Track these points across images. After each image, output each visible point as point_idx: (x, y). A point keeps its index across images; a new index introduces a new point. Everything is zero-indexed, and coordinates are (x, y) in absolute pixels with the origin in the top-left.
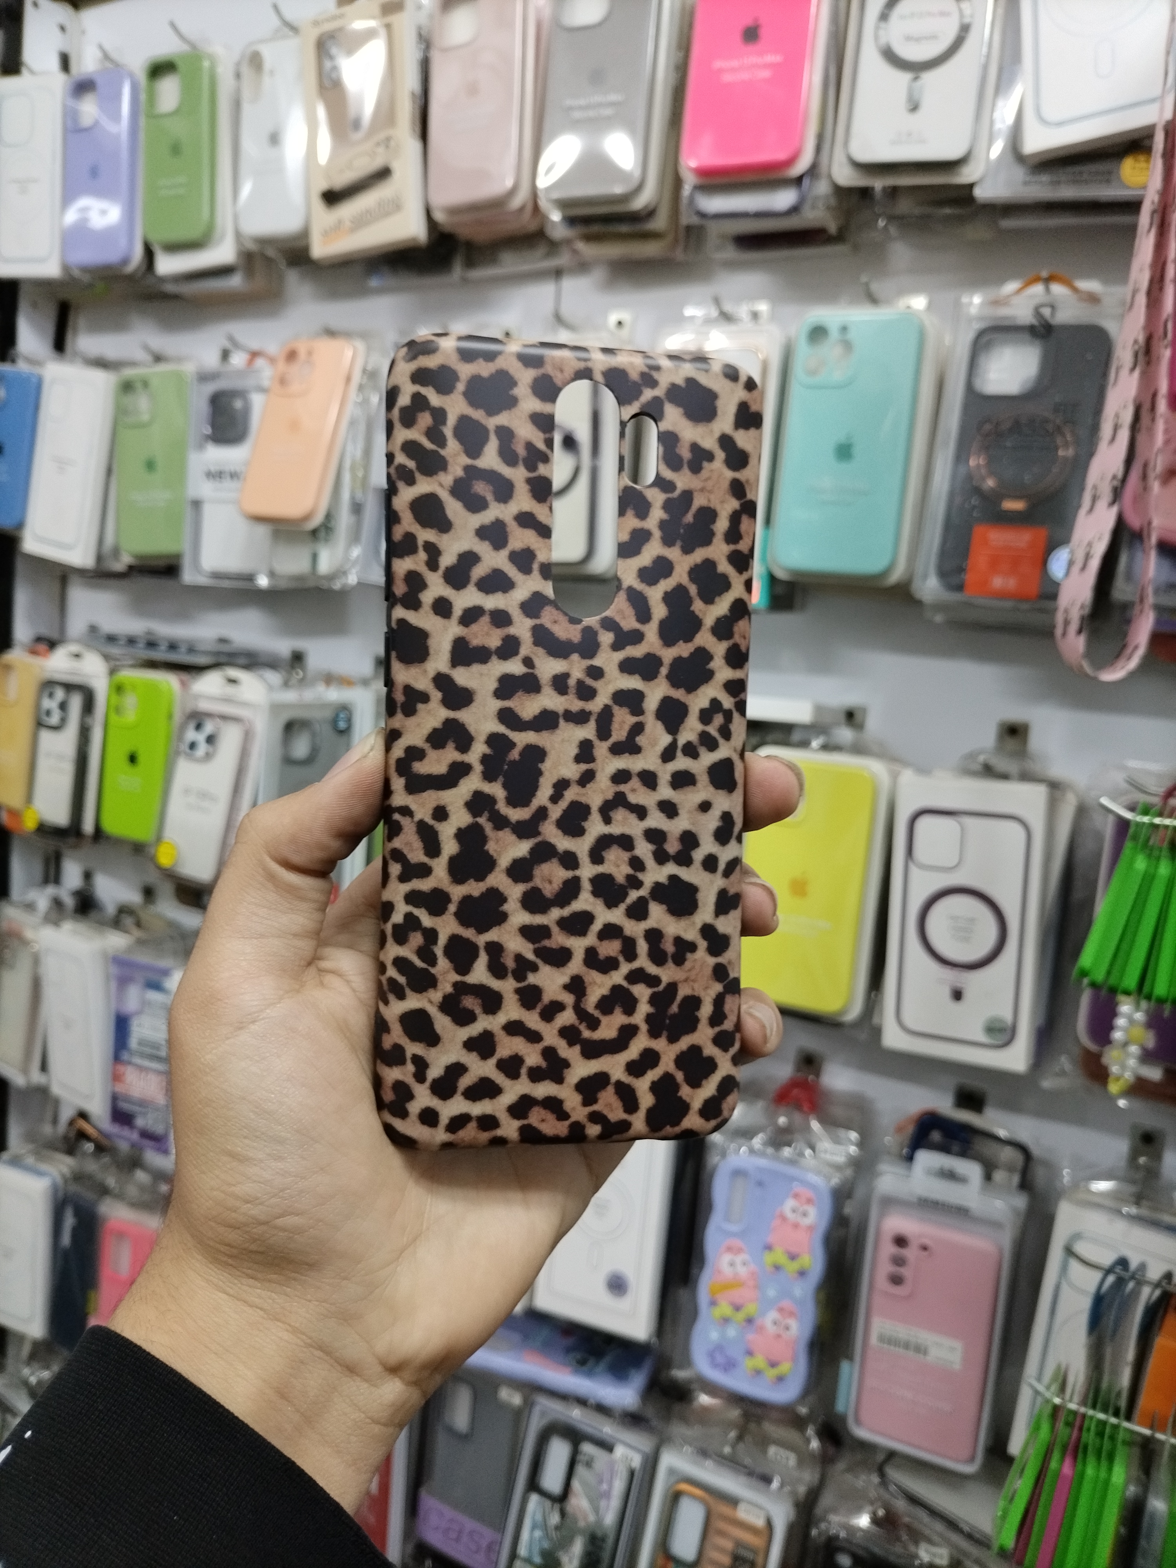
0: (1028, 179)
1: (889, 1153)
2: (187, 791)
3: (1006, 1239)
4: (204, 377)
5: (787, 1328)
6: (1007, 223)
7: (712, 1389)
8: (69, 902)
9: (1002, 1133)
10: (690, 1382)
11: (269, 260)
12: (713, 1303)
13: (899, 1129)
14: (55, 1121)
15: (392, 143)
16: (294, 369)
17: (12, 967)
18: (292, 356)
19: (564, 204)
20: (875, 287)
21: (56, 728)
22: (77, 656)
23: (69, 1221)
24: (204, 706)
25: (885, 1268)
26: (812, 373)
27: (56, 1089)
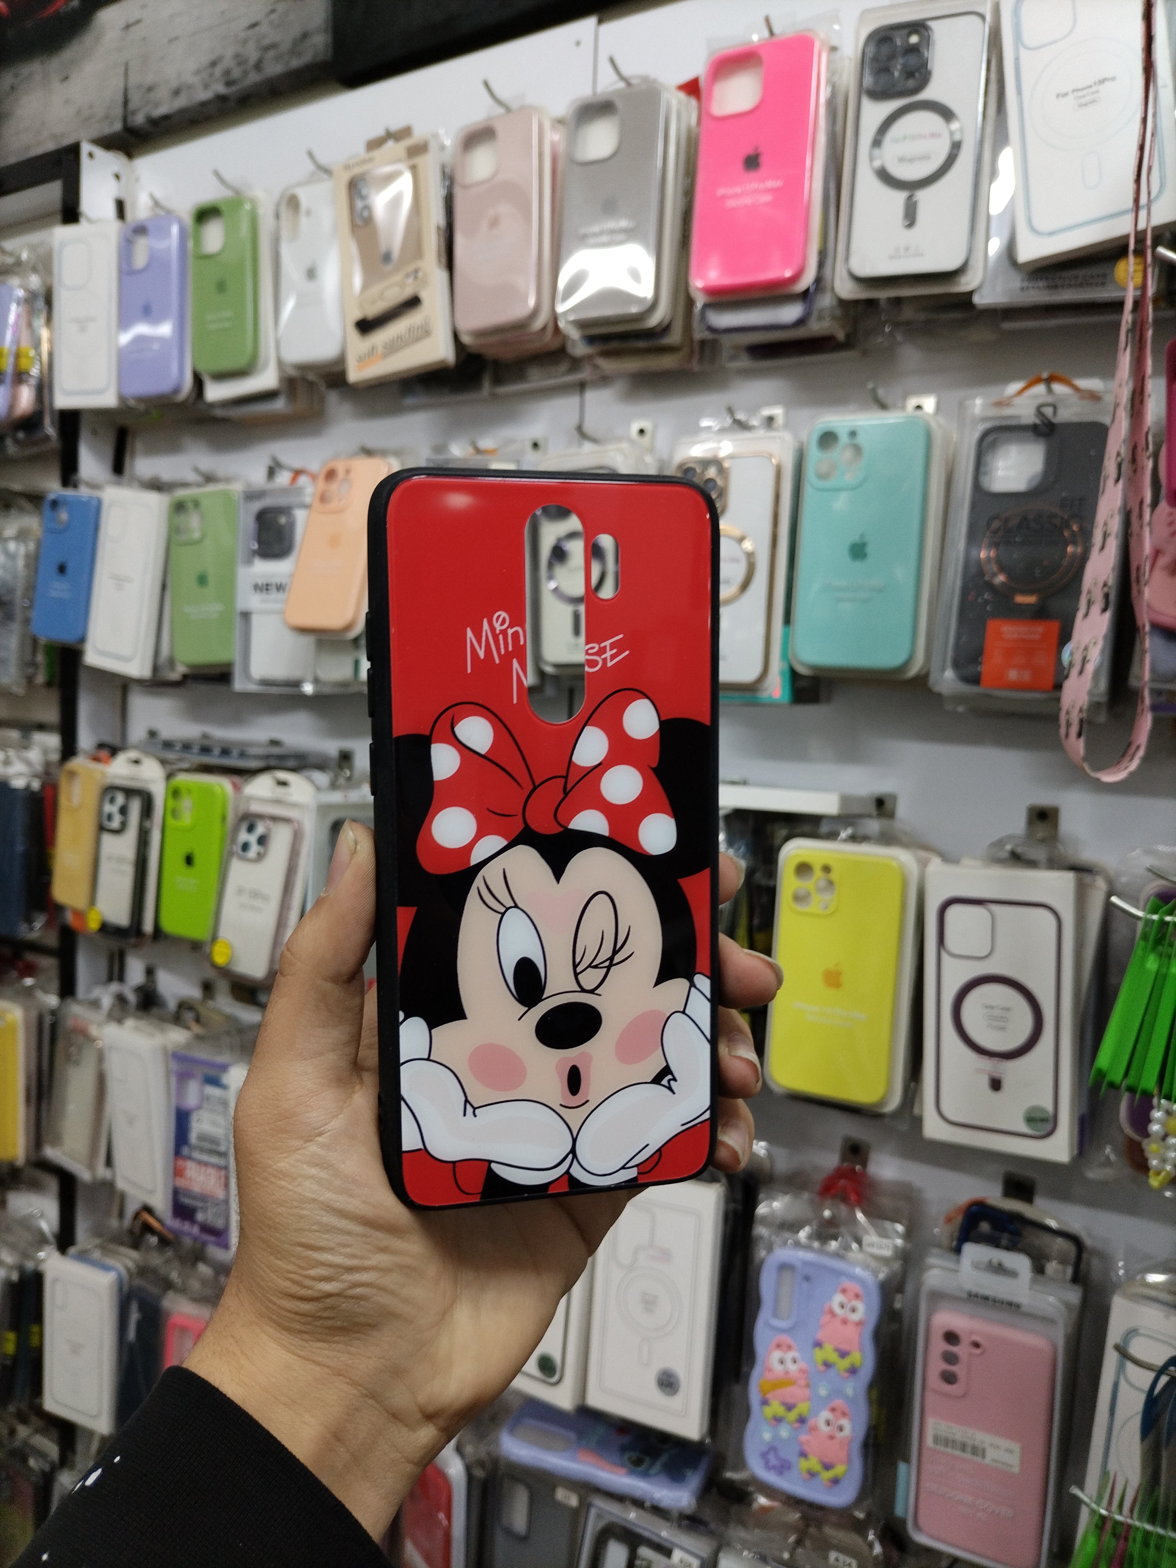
0: (1025, 284)
1: (939, 1246)
2: (240, 891)
3: (1059, 1335)
4: (251, 496)
5: (841, 1429)
6: (1008, 326)
7: (770, 1491)
8: (132, 998)
9: (1053, 1224)
10: (746, 1483)
11: (310, 385)
12: (765, 1402)
13: (949, 1220)
14: (121, 1214)
15: (420, 274)
16: (334, 487)
17: (77, 1063)
18: (331, 475)
19: (582, 325)
20: (881, 392)
21: (118, 832)
22: (137, 762)
23: (134, 1316)
24: (255, 808)
25: (937, 1366)
26: (823, 476)
27: (121, 1185)
